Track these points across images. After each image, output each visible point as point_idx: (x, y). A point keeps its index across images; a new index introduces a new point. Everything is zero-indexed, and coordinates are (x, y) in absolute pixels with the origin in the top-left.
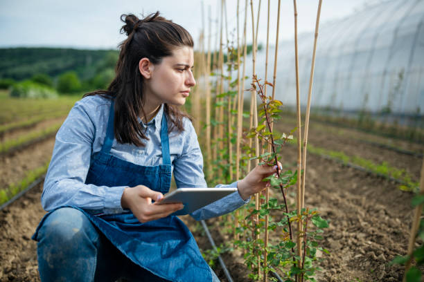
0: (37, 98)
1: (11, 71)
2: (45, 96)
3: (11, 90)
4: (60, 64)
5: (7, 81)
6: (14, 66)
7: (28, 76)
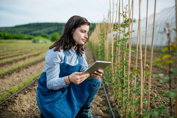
0: (43, 43)
1: (33, 32)
2: (46, 42)
3: (33, 40)
4: (52, 29)
5: (31, 36)
6: (34, 30)
7: (39, 34)
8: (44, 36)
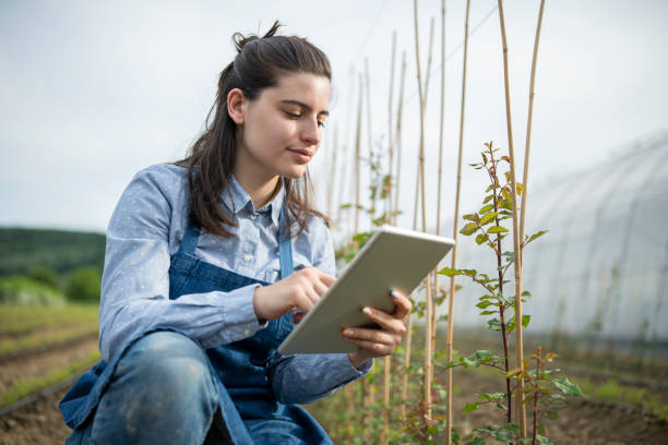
0: (32, 304)
8: (41, 279)
